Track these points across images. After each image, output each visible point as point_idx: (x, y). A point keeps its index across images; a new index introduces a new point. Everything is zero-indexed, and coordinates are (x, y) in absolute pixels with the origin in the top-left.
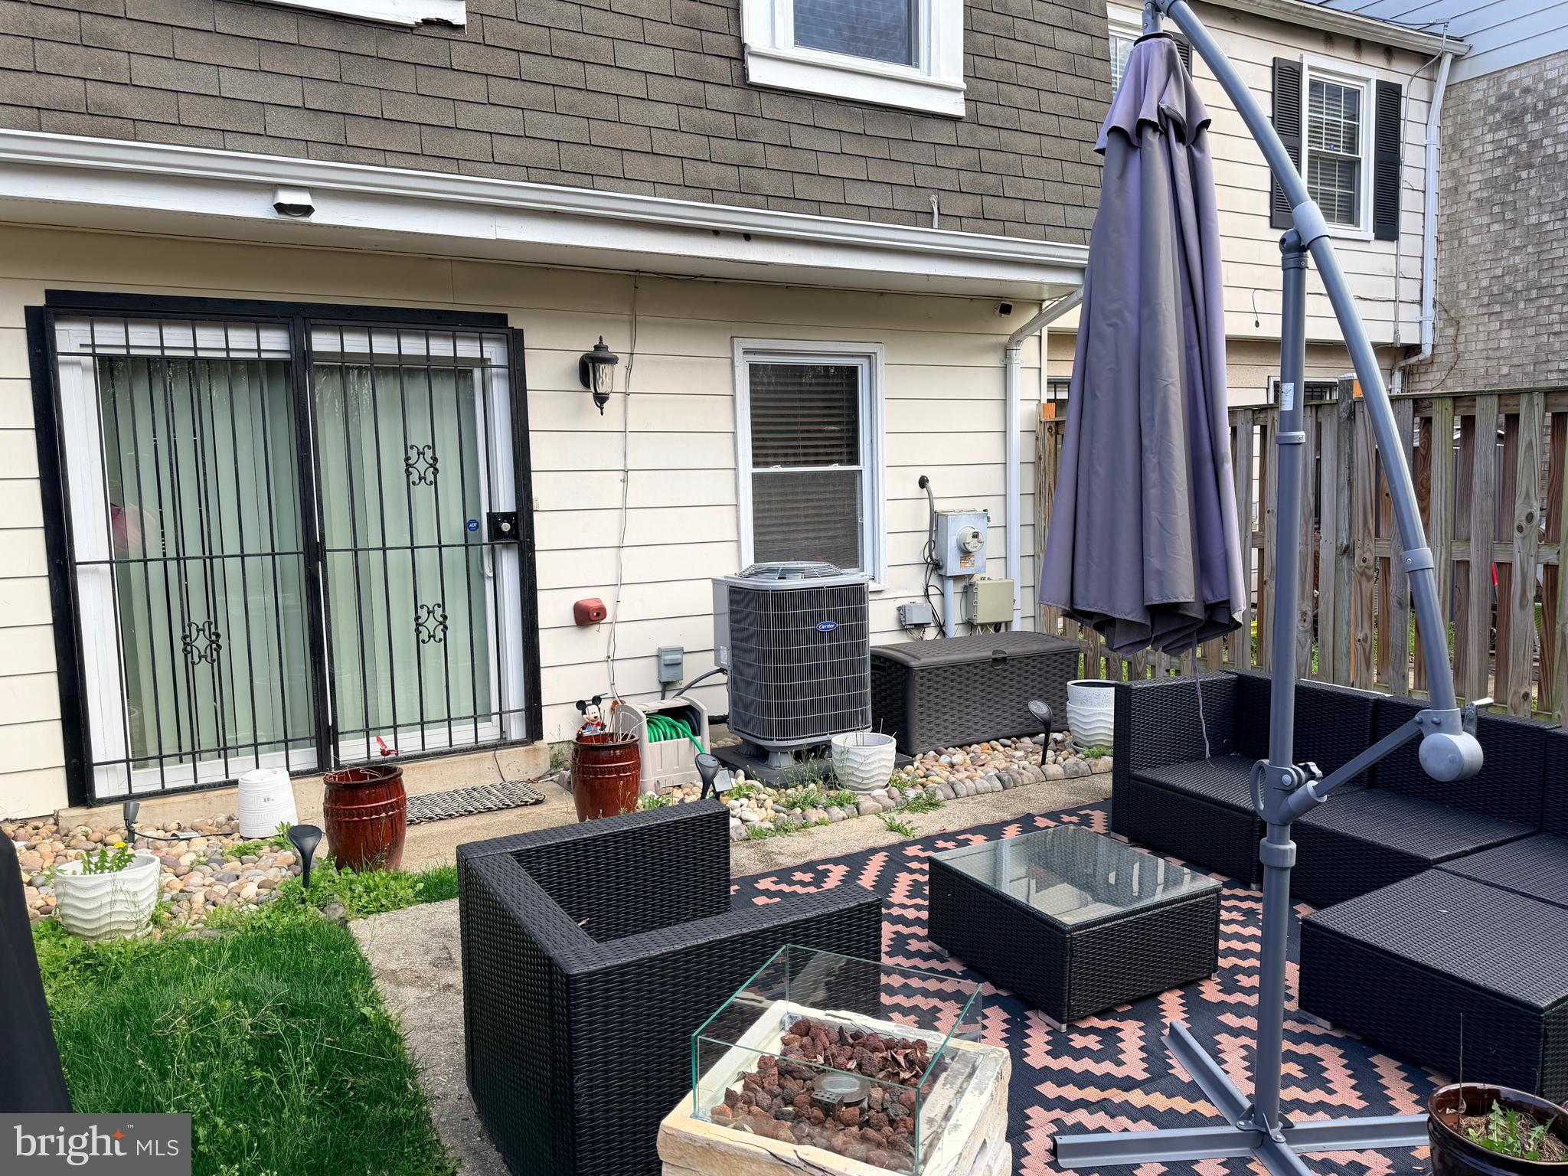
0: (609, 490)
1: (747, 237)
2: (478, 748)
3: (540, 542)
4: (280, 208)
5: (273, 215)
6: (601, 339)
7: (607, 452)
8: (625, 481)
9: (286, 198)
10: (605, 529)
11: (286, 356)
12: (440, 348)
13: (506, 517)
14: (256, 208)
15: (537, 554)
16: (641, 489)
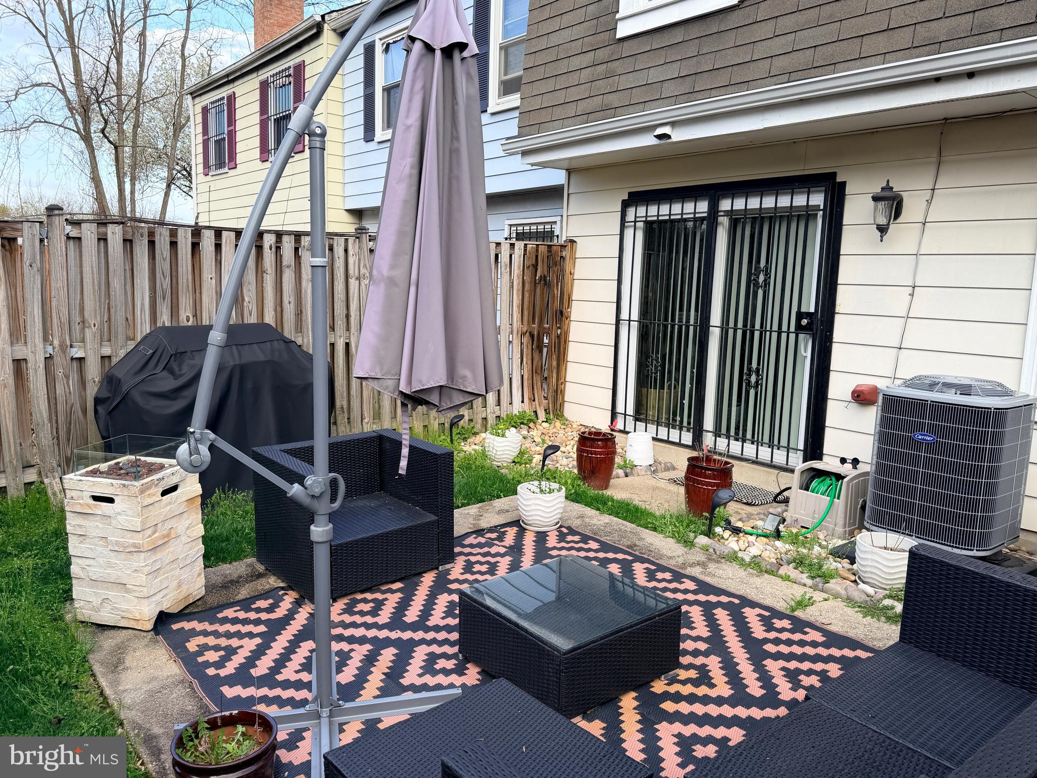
0: (898, 301)
1: (971, 75)
2: (771, 465)
3: (837, 335)
4: (659, 137)
5: (655, 141)
6: (888, 182)
7: (900, 272)
8: (912, 295)
9: (659, 131)
10: (889, 332)
11: (706, 215)
12: (784, 201)
13: (809, 315)
14: (648, 140)
15: (834, 345)
16: (924, 303)
